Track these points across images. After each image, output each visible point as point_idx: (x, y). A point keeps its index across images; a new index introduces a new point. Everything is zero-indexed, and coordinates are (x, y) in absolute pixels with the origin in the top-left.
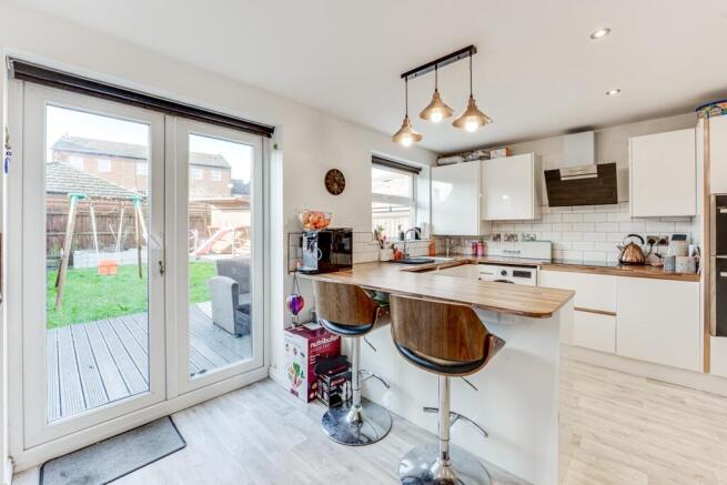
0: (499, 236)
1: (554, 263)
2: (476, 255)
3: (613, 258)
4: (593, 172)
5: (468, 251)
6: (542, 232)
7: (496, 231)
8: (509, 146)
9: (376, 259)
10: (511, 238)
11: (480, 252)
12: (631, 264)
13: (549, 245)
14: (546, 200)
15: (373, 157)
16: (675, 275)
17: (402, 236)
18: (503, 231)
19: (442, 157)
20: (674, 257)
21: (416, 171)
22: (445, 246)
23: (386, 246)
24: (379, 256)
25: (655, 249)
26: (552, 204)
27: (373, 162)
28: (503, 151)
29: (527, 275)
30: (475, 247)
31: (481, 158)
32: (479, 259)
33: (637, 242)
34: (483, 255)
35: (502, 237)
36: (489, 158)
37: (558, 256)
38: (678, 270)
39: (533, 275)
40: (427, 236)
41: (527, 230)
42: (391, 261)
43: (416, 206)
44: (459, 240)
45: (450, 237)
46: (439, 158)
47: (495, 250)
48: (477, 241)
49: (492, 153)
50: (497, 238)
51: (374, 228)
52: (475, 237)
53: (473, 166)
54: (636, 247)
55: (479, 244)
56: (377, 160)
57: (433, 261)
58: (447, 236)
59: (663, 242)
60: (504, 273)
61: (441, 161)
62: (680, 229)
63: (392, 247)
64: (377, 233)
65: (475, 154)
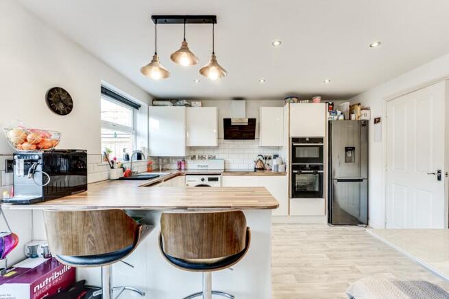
0: (194, 157)
1: (226, 171)
2: (180, 169)
3: (251, 167)
4: (246, 122)
5: (175, 166)
6: (219, 154)
7: (193, 153)
8: (203, 100)
9: (106, 178)
10: (202, 158)
11: (183, 168)
12: (260, 169)
13: (223, 161)
14: (222, 135)
15: (102, 88)
16: (279, 174)
17: (127, 158)
18: (197, 153)
19: (156, 100)
20: (278, 165)
21: (137, 107)
22: (158, 164)
23: (116, 166)
24: (109, 175)
25: (268, 161)
26: (226, 138)
27: (102, 92)
28: (199, 103)
29: (216, 179)
30: (180, 164)
31: (186, 105)
32: (183, 171)
33: (261, 158)
34: (185, 169)
35: (197, 157)
36: (190, 106)
37: (227, 168)
38: (280, 171)
39: (219, 179)
40: (146, 157)
41: (211, 153)
42: (121, 179)
43: (136, 134)
44: (168, 159)
45: (163, 158)
46: (153, 100)
47: (192, 166)
48: (181, 160)
49: (193, 103)
50: (193, 158)
51: (103, 150)
52: (179, 158)
53: (180, 110)
54: (261, 161)
55: (182, 162)
56: (105, 91)
57: (158, 176)
58: (159, 157)
59: (270, 158)
60: (203, 180)
61: (155, 102)
62: (276, 152)
63: (122, 167)
64: (106, 156)
65: (181, 102)
